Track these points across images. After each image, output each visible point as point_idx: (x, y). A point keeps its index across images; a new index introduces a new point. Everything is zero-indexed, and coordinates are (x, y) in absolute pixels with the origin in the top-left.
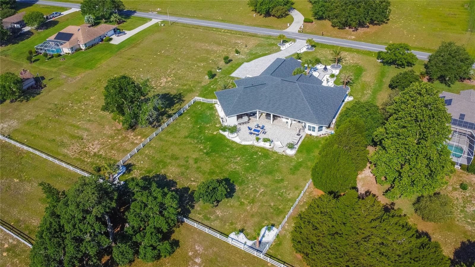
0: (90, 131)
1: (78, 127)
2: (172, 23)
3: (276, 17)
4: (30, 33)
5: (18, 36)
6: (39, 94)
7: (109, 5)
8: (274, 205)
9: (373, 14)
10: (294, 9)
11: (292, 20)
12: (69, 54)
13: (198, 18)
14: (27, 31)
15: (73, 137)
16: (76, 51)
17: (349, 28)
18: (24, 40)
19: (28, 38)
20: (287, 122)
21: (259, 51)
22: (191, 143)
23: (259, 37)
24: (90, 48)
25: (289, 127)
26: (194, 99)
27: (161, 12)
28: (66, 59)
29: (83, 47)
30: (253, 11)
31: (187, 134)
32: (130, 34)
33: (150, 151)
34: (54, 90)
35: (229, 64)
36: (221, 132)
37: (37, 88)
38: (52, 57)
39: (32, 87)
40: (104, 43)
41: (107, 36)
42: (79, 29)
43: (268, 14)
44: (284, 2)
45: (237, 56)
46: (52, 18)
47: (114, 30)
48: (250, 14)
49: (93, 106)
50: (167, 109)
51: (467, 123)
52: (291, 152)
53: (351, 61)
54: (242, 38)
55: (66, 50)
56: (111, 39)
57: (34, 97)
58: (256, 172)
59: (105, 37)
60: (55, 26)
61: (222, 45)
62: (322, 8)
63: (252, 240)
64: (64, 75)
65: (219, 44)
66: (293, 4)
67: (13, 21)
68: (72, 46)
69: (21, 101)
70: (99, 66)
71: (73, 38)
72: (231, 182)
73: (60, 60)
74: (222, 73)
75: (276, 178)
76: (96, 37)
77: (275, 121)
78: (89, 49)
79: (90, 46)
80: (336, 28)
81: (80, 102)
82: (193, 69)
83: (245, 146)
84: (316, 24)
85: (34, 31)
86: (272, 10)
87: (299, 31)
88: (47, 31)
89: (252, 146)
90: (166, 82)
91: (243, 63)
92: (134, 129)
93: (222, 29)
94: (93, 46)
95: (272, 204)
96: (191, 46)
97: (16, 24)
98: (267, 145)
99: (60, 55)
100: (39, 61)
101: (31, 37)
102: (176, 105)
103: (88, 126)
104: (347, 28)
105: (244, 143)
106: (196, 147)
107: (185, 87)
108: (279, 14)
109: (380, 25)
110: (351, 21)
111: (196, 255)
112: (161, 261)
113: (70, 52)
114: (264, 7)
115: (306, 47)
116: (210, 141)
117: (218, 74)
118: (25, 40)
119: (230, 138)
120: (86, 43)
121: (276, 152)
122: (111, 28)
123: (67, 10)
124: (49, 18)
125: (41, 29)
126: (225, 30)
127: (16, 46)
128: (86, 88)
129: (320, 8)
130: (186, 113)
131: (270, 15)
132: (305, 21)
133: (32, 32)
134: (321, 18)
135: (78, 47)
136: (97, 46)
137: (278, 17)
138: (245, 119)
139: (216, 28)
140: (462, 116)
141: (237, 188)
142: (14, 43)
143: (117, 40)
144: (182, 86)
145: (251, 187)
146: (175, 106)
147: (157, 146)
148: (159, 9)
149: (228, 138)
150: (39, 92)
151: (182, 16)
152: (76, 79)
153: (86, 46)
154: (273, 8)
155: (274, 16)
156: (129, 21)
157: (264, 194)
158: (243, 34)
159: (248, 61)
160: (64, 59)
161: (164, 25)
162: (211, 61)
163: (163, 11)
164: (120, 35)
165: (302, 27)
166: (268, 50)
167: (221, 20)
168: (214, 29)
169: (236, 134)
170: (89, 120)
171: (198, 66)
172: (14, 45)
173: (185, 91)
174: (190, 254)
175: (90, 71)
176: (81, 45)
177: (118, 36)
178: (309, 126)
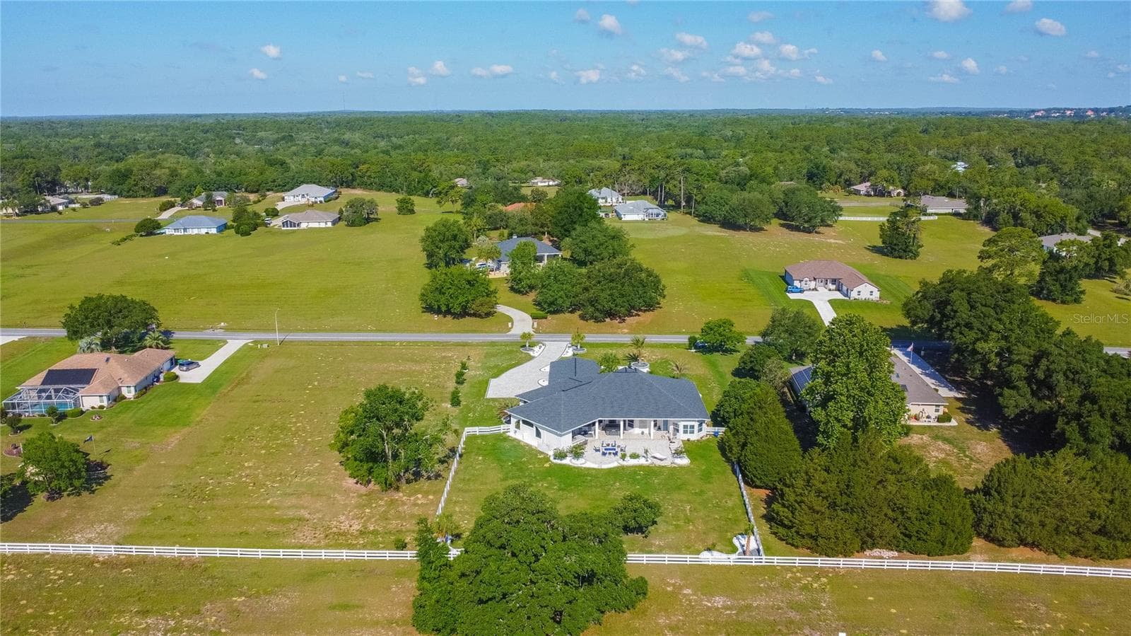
2: (279, 343)
6: (108, 478)
10: (499, 304)
11: (508, 317)
12: (102, 407)
13: (323, 331)
16: (114, 400)
21: (498, 362)
23: (476, 346)
24: (144, 393)
27: (234, 329)
29: (129, 392)
32: (208, 365)
35: (465, 384)
36: (555, 461)
38: (64, 416)
40: (164, 383)
42: (109, 359)
43: (463, 312)
45: (467, 373)
47: (168, 359)
48: (426, 318)
52: (683, 462)
54: (448, 349)
55: (93, 399)
56: (177, 376)
58: (659, 491)
59: (162, 372)
61: (423, 363)
62: (561, 293)
63: (733, 553)
64: (131, 442)
65: (415, 361)
74: (467, 397)
75: (693, 491)
77: (624, 435)
78: (143, 395)
79: (144, 389)
80: (591, 321)
84: (553, 319)
87: (536, 329)
91: (488, 380)
93: (394, 342)
94: (146, 389)
98: (642, 461)
99: (82, 412)
100: (31, 429)
105: (605, 466)
108: (485, 310)
111: (679, 587)
113: (104, 404)
114: (458, 301)
115: (570, 349)
116: (550, 476)
119: (580, 465)
131: (463, 316)
132: (533, 318)
134: (554, 312)
135: (118, 393)
137: (483, 317)
143: (189, 377)
148: (220, 324)
149: (576, 465)
152: (169, 443)
155: (475, 315)
158: (441, 344)
160: (99, 417)
161: (268, 346)
162: (427, 385)
164: (189, 367)
165: (536, 326)
166: (512, 360)
167: (376, 330)
169: (584, 458)
175: (189, 429)
176: (124, 390)
177: (188, 370)
178: (685, 427)
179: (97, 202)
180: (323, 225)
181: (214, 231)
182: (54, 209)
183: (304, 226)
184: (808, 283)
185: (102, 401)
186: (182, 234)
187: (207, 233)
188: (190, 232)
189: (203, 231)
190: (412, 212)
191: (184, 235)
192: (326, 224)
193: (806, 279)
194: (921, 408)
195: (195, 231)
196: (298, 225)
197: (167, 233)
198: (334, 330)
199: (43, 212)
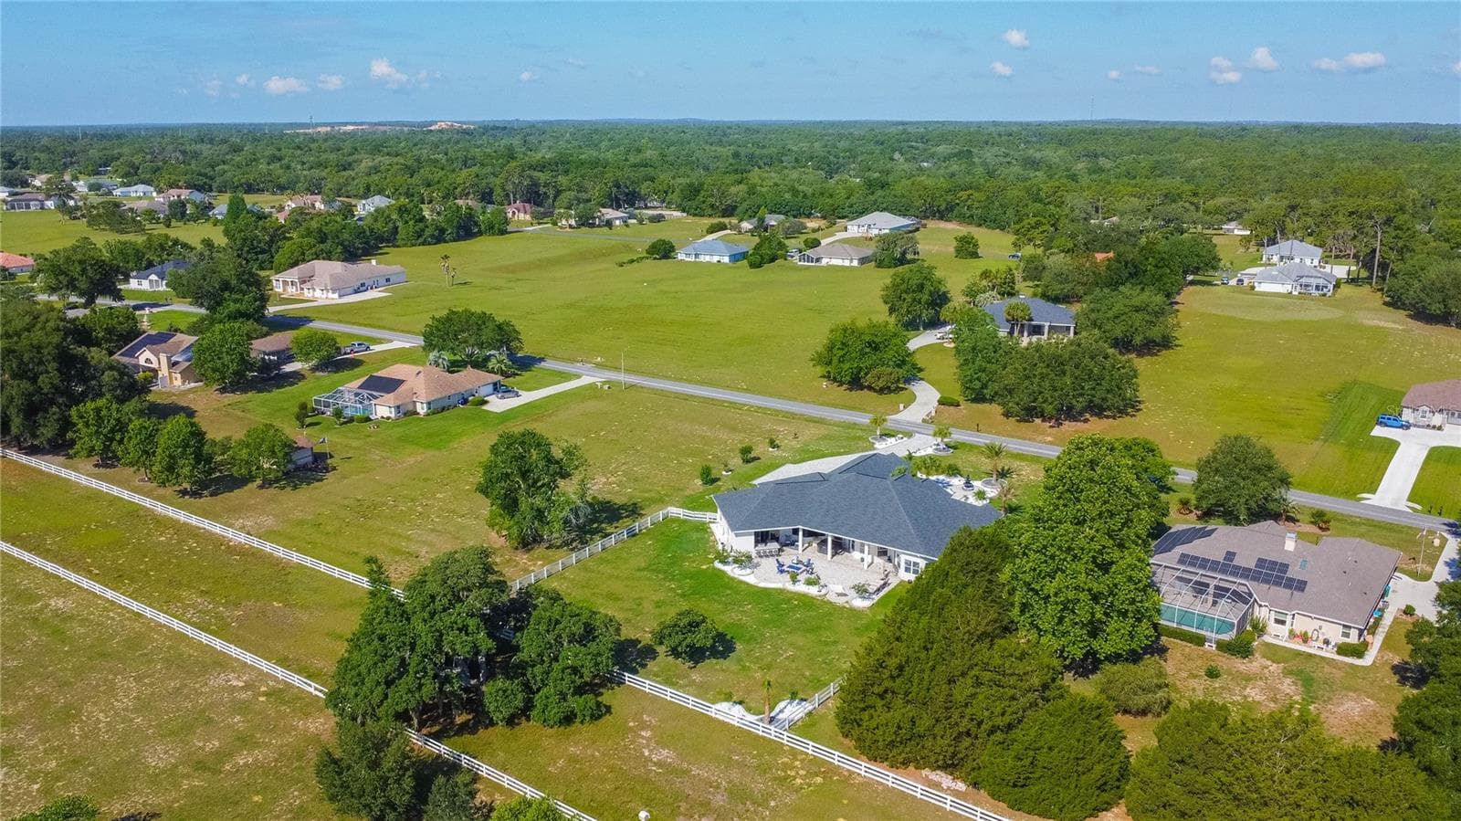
0: (434, 545)
1: (408, 539)
2: (627, 386)
3: (875, 391)
4: (297, 377)
5: (271, 379)
6: (322, 480)
7: (491, 335)
8: (811, 675)
9: (1093, 389)
10: (922, 379)
11: (913, 398)
12: (388, 418)
13: (689, 381)
14: (291, 372)
15: (397, 552)
16: (405, 414)
17: (1043, 421)
18: (283, 387)
19: (292, 384)
20: (863, 560)
21: (823, 447)
22: (649, 579)
23: (830, 425)
24: (438, 413)
25: (866, 567)
26: (665, 511)
27: (603, 366)
28: (383, 427)
29: (423, 409)
30: (823, 377)
31: (643, 565)
32: (527, 397)
33: (562, 584)
34: (354, 477)
35: (752, 464)
36: (718, 565)
37: (316, 470)
38: (351, 420)
39: (305, 467)
40: (468, 406)
41: (477, 395)
42: (420, 372)
43: (856, 383)
44: (894, 359)
45: (772, 452)
46: (348, 354)
47: (495, 384)
48: (815, 384)
49: (441, 509)
50: (603, 525)
51: (1238, 568)
52: (859, 603)
53: (1032, 477)
54: (789, 423)
55: (383, 409)
56: (485, 402)
57: (309, 484)
58: (783, 627)
59: (474, 395)
60: (356, 370)
61: (740, 432)
62: (979, 374)
63: (757, 715)
64: (376, 454)
65: (734, 429)
66: (920, 370)
67: (264, 349)
68: (400, 403)
69: (283, 488)
70: (456, 446)
71: (401, 389)
72: (728, 637)
73: (369, 428)
74: (732, 478)
75: (823, 639)
76: (453, 392)
77: (837, 558)
78: (434, 414)
79: (438, 409)
80: (1012, 420)
81: (412, 500)
82: (668, 466)
83: (765, 589)
84: (966, 408)
85: (307, 374)
86: (866, 374)
87: (924, 421)
88: (336, 377)
89: (781, 591)
90: (605, 484)
91: (783, 465)
92: (529, 550)
93: (745, 405)
94: (443, 409)
95: (807, 674)
96: (669, 428)
97: (268, 355)
98: (813, 591)
99: (368, 419)
100: (318, 426)
101: (300, 384)
102: (625, 520)
103: (431, 537)
104: (1038, 421)
105: (762, 585)
106: (661, 585)
107: (646, 495)
108: (881, 383)
109: (1114, 419)
110: (1044, 402)
111: (644, 726)
112: (573, 728)
113: (393, 416)
114: (846, 366)
115: (934, 447)
116: (691, 578)
117: (723, 479)
118: (287, 388)
119: (736, 576)
120: (429, 400)
121: (831, 603)
122: (490, 381)
123: (381, 343)
124: (343, 351)
125: (323, 371)
126: (752, 407)
127: (264, 395)
128: (426, 480)
129: (976, 374)
130: (644, 533)
131: (862, 388)
132: (941, 402)
133: (302, 375)
134: (979, 398)
135: (410, 408)
136: (455, 411)
137: (881, 391)
138: (774, 546)
139: (731, 403)
140: (1230, 556)
141: (739, 646)
142: (260, 391)
143: (497, 404)
144: (643, 491)
145: (769, 647)
146: (621, 521)
147: (577, 578)
148: (599, 359)
149: (732, 575)
150: (319, 477)
151: (654, 375)
152: (403, 462)
153: (429, 409)
154: (869, 369)
155: (870, 388)
156: (527, 374)
157: (792, 659)
158: (793, 416)
159: (792, 463)
160: (378, 427)
161: (609, 388)
162: (710, 457)
163: (609, 364)
164: (506, 395)
165: (933, 414)
166: (844, 447)
167: (747, 389)
168: (726, 404)
169: (748, 571)
170: (432, 530)
171: (680, 463)
172: (261, 394)
173: (645, 500)
174: (631, 724)
175: (437, 453)
176: (418, 405)
177: (502, 398)
178: (908, 563)
179: (659, 219)
180: (847, 263)
181: (726, 260)
182: (609, 224)
183: (824, 262)
184: (1428, 415)
185: (391, 413)
186: (693, 260)
187: (719, 261)
188: (705, 258)
189: (715, 259)
190: (975, 255)
191: (695, 262)
192: (851, 262)
193: (1425, 408)
194: (1316, 624)
195: (708, 258)
196: (818, 260)
197: (680, 258)
198: (703, 383)
199: (599, 226)
